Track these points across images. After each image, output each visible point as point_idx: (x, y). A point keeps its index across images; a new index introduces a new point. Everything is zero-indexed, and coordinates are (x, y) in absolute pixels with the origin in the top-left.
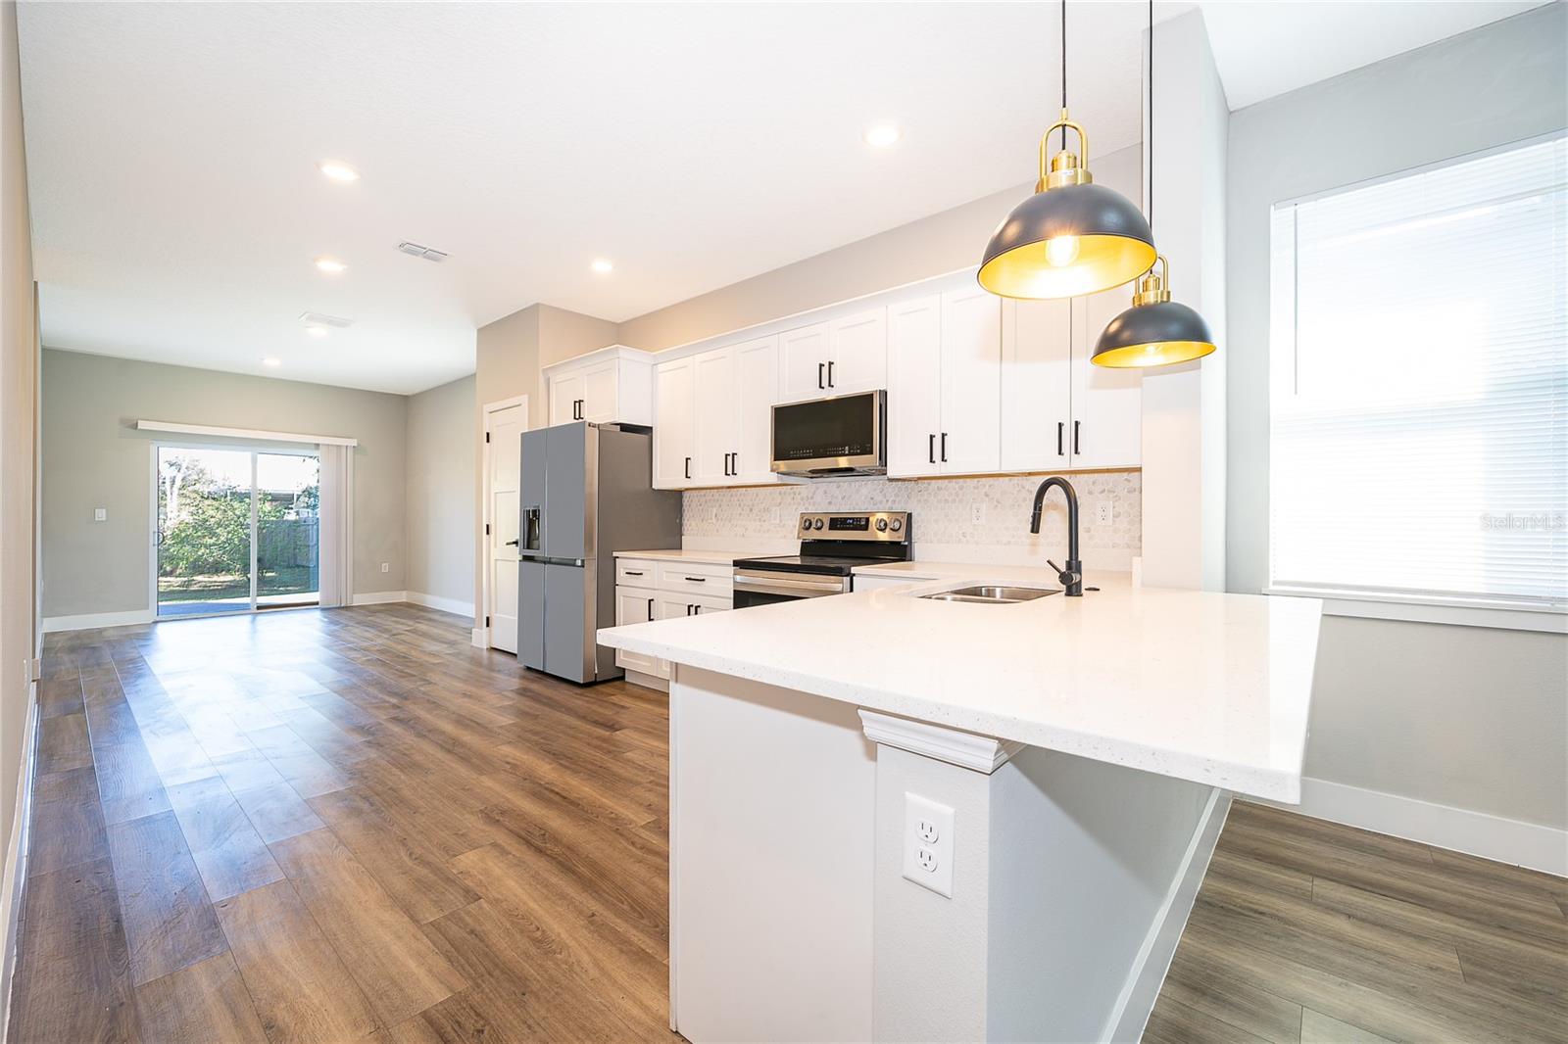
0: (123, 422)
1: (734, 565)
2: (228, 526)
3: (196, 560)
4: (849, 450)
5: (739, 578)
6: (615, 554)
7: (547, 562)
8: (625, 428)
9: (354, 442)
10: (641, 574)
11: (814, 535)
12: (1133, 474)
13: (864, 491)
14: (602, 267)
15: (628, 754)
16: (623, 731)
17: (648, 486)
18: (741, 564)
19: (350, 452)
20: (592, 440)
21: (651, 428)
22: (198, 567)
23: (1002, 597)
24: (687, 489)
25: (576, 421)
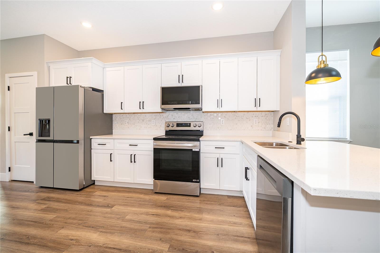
1: (154, 140)
4: (191, 103)
5: (155, 144)
6: (91, 137)
7: (54, 141)
8: (94, 90)
10: (106, 144)
11: (170, 128)
12: (262, 112)
13: (186, 115)
14: (87, 25)
15: (127, 217)
16: (115, 207)
17: (101, 112)
18: (155, 139)
20: (81, 93)
21: (103, 91)
23: (275, 146)
24: (115, 113)
25: (68, 85)
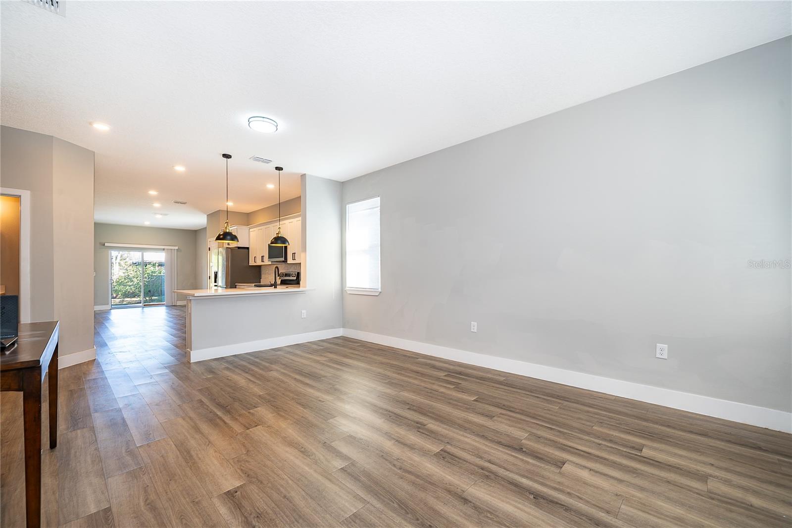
0: (100, 243)
2: (137, 278)
3: (125, 292)
9: (177, 248)
19: (176, 251)
22: (126, 295)
